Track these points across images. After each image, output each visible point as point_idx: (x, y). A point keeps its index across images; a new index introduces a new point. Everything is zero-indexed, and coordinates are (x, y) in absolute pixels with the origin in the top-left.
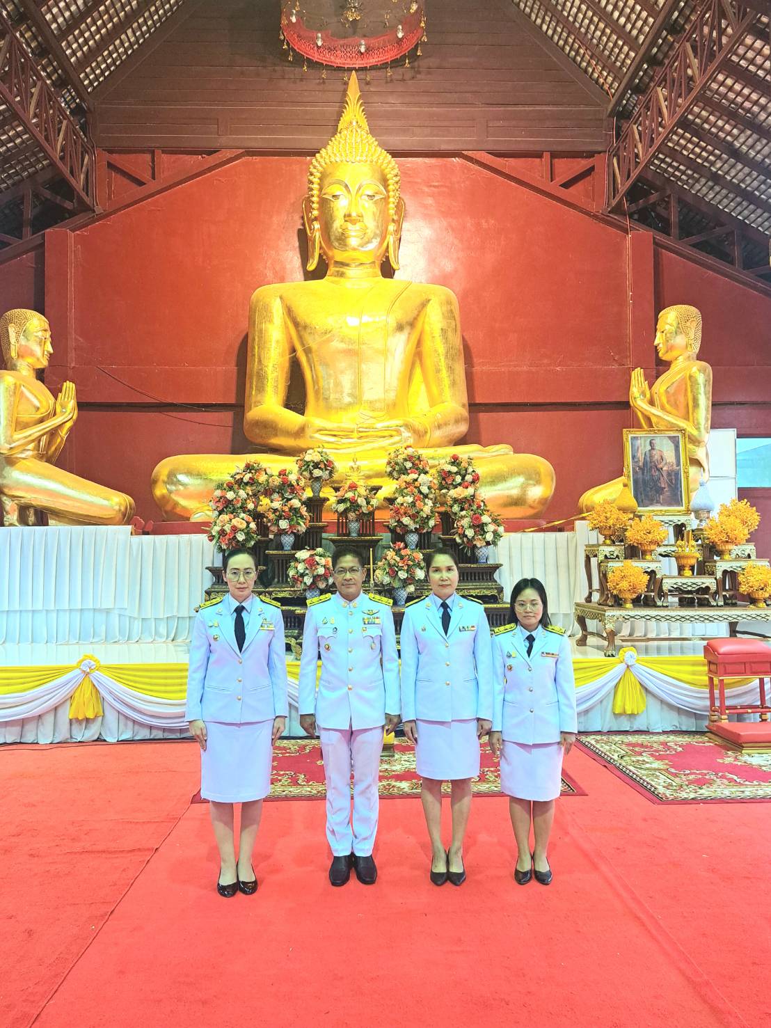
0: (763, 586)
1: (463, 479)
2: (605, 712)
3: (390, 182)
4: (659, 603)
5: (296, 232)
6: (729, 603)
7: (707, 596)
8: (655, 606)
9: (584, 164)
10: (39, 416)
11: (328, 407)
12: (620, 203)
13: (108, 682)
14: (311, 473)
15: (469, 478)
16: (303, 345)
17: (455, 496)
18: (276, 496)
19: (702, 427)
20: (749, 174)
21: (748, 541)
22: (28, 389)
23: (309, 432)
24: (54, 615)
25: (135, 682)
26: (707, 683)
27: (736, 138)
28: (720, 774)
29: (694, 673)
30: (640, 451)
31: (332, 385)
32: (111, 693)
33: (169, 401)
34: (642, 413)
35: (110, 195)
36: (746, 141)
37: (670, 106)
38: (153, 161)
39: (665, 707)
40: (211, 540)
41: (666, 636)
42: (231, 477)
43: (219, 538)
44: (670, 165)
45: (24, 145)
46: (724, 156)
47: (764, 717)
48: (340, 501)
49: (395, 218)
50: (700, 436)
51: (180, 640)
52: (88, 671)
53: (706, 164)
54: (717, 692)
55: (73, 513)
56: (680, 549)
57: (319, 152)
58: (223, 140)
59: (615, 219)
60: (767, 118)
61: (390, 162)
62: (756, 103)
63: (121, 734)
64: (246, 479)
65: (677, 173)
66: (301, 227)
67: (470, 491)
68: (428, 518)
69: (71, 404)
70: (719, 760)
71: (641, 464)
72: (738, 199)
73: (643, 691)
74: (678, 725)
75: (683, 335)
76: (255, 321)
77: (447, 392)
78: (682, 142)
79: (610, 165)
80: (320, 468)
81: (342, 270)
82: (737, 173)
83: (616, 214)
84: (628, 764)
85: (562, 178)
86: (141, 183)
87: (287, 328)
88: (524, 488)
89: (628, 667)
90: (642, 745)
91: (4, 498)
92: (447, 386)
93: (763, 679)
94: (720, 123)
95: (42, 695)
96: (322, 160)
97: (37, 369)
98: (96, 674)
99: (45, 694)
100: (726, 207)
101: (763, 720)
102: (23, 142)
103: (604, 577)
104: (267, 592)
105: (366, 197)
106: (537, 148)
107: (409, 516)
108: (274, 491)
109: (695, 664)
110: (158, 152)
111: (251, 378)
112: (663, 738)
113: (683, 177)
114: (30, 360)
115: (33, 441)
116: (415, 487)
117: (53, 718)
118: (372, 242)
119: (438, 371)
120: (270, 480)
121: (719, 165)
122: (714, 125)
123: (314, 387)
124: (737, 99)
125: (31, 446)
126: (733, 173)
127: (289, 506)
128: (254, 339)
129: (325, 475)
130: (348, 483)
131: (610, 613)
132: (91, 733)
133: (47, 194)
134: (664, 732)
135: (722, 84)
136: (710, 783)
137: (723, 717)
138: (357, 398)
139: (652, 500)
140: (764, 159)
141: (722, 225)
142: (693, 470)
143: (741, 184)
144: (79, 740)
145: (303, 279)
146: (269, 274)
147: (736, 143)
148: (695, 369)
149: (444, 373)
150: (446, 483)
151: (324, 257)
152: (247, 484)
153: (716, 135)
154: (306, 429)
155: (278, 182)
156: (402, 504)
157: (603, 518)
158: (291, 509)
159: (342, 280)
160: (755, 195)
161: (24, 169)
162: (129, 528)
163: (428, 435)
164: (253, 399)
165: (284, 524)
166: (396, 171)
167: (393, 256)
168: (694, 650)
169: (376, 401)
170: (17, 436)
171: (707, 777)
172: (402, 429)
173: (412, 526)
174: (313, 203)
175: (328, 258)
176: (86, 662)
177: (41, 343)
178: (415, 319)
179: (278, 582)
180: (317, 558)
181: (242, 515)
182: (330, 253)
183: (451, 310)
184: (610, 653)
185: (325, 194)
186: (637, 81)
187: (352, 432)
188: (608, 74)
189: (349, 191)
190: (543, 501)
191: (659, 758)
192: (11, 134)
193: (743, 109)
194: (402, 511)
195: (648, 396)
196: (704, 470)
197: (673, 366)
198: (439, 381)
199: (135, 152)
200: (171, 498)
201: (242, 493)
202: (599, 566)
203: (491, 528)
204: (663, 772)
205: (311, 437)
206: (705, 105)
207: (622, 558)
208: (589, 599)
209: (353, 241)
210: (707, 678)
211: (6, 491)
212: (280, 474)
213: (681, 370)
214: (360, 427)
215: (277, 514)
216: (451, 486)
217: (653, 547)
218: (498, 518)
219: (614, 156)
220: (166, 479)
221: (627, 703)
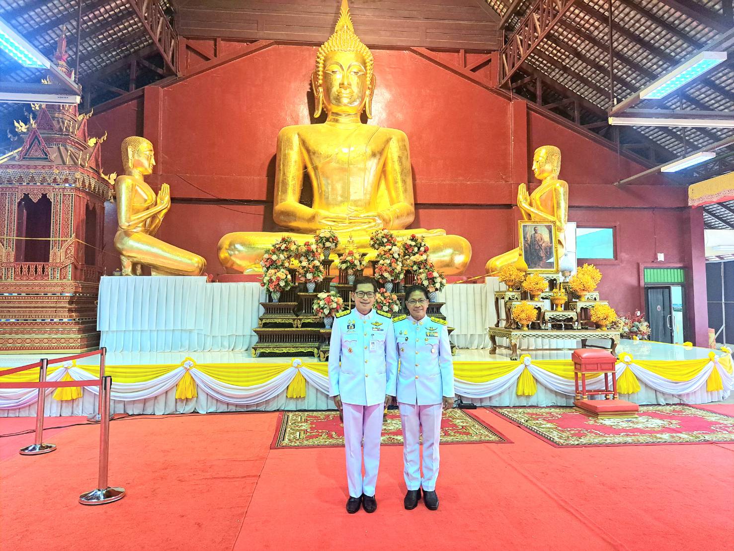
0: (605, 317)
1: (419, 249)
2: (512, 395)
3: (368, 64)
4: (543, 328)
5: (306, 93)
6: (584, 328)
7: (571, 323)
8: (540, 328)
9: (485, 57)
10: (146, 205)
11: (328, 204)
12: (506, 83)
13: (201, 376)
14: (324, 244)
15: (422, 249)
16: (312, 164)
17: (415, 260)
18: (303, 258)
19: (563, 221)
20: (586, 68)
21: (595, 290)
22: (140, 187)
23: (317, 219)
24: (156, 333)
25: (218, 375)
26: (574, 376)
27: (579, 45)
28: (589, 430)
29: (565, 370)
30: (528, 233)
31: (330, 190)
32: (203, 382)
33: (222, 198)
34: (525, 211)
35: (187, 66)
36: (585, 47)
37: (542, 25)
38: (215, 45)
39: (547, 391)
40: (263, 286)
41: (547, 347)
42: (273, 246)
43: (269, 284)
44: (537, 60)
45: (134, 32)
46: (571, 56)
47: (608, 397)
48: (344, 262)
49: (370, 86)
50: (561, 226)
51: (237, 350)
52: (189, 368)
53: (559, 60)
54: (580, 382)
55: (168, 268)
56: (555, 294)
57: (323, 44)
58: (261, 34)
59: (503, 92)
60: (599, 34)
61: (367, 52)
62: (592, 25)
63: (209, 408)
64: (283, 248)
65: (541, 65)
66: (309, 90)
67: (424, 257)
68: (400, 273)
69: (167, 198)
70: (585, 423)
71: (529, 242)
72: (578, 82)
73: (535, 382)
74: (555, 402)
75: (550, 164)
76: (281, 149)
77: (402, 196)
78: (546, 46)
79: (501, 58)
80: (330, 242)
81: (337, 118)
82: (578, 66)
83: (504, 89)
84: (532, 424)
85: (471, 66)
86: (207, 59)
87: (302, 153)
88: (452, 255)
89: (526, 366)
90: (536, 414)
91: (122, 257)
92: (401, 192)
93: (607, 373)
94: (570, 36)
95: (158, 383)
96: (325, 49)
97: (145, 175)
98: (193, 370)
99: (160, 382)
100: (570, 86)
101: (607, 399)
102: (133, 30)
103: (508, 312)
104: (299, 319)
105: (353, 73)
106: (458, 47)
107: (388, 272)
108: (302, 255)
109: (565, 364)
110: (219, 40)
111: (278, 184)
112: (547, 410)
113: (545, 67)
114: (140, 169)
115: (142, 221)
116: (390, 254)
117: (164, 399)
118: (356, 101)
119: (396, 183)
120: (299, 248)
121: (567, 61)
122: (566, 37)
123: (319, 191)
124: (581, 22)
125: (141, 225)
126: (576, 66)
127: (313, 265)
128: (280, 160)
129: (332, 245)
130: (347, 251)
131: (514, 333)
132: (189, 408)
133: (146, 63)
134: (547, 407)
135: (572, 13)
136: (585, 435)
137: (584, 397)
138: (346, 197)
139: (536, 264)
140: (595, 59)
141: (567, 97)
142: (559, 246)
143: (580, 73)
144: (181, 412)
145: (310, 123)
146: (288, 119)
147: (578, 48)
148: (558, 185)
149: (400, 184)
150: (408, 252)
151: (325, 110)
152: (283, 250)
153: (567, 43)
154: (316, 217)
155: (295, 61)
156: (383, 265)
157: (508, 275)
158: (314, 267)
159: (337, 124)
160: (589, 80)
161: (132, 47)
162: (205, 278)
163: (392, 222)
164: (279, 198)
165: (309, 276)
166: (371, 57)
167: (368, 110)
168: (565, 356)
169: (358, 200)
170: (133, 217)
171: (582, 432)
172: (377, 218)
173: (390, 278)
174: (319, 75)
175: (327, 110)
176: (187, 362)
177: (148, 159)
178: (383, 150)
179: (305, 312)
180: (332, 298)
181: (282, 270)
182: (329, 107)
183: (405, 145)
184: (514, 358)
185: (327, 70)
186: (518, 8)
187: (346, 219)
188: (501, 3)
189: (343, 69)
190: (464, 265)
191: (549, 421)
192: (126, 24)
193: (584, 28)
194: (384, 269)
195: (529, 201)
196: (563, 247)
197: (543, 183)
198: (396, 189)
199: (203, 39)
200: (231, 259)
201: (282, 257)
202: (506, 304)
203: (438, 280)
204: (555, 430)
205: (319, 222)
206: (562, 25)
207: (519, 300)
208: (497, 325)
209: (345, 100)
210: (574, 373)
211: (124, 253)
212: (305, 245)
213: (549, 185)
214: (350, 217)
215: (305, 269)
216: (411, 254)
217: (539, 293)
218: (443, 274)
219: (503, 53)
220: (227, 247)
221: (526, 388)
